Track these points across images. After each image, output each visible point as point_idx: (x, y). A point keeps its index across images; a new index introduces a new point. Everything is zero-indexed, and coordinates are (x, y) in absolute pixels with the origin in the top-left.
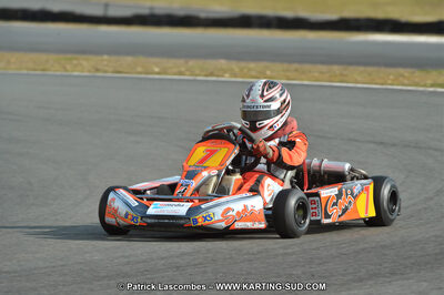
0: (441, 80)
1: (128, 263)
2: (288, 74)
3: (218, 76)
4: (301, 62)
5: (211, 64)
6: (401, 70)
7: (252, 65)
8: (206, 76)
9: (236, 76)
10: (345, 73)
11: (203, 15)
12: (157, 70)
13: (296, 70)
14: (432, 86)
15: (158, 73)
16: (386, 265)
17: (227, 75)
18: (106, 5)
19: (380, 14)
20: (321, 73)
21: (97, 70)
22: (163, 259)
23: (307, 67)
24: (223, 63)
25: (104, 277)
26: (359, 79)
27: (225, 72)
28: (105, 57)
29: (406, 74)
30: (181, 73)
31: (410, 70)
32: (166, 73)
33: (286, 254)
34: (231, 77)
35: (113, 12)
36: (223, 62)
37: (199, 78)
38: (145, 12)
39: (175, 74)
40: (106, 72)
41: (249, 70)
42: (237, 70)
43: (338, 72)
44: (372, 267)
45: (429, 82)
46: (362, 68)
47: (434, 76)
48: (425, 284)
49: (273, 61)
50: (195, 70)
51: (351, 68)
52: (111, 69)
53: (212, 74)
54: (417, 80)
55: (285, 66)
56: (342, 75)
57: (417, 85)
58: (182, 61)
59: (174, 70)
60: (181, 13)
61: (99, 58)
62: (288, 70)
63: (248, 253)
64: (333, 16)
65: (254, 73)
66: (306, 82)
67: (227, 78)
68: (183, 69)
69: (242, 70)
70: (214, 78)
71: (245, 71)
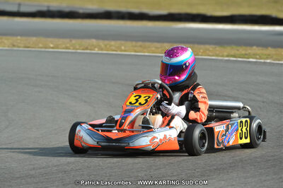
0: (233, 52)
1: (34, 169)
3: (91, 50)
4: (144, 41)
5: (86, 42)
6: (208, 46)
7: (113, 43)
8: (83, 49)
9: (102, 50)
11: (81, 11)
12: (52, 46)
13: (141, 46)
14: (227, 56)
15: (52, 48)
16: (199, 170)
17: (96, 49)
18: (19, 5)
19: (194, 11)
20: (157, 48)
21: (14, 46)
22: (55, 166)
23: (147, 44)
24: (94, 41)
25: (19, 178)
27: (95, 47)
28: (19, 38)
29: (211, 49)
30: (67, 48)
31: (214, 46)
32: (58, 48)
34: (99, 50)
35: (23, 9)
37: (79, 51)
38: (44, 9)
39: (63, 48)
40: (19, 47)
41: (111, 46)
42: (103, 46)
44: (190, 172)
45: (225, 54)
47: (228, 50)
48: (223, 182)
49: (126, 40)
50: (75, 46)
52: (22, 45)
53: (87, 49)
54: (218, 52)
55: (134, 43)
57: (217, 56)
58: (67, 40)
59: (63, 46)
60: (67, 10)
61: (15, 38)
62: (136, 46)
64: (164, 12)
65: (114, 48)
66: (146, 54)
67: (96, 51)
68: (68, 45)
69: (106, 46)
70: (88, 51)
71: (108, 46)
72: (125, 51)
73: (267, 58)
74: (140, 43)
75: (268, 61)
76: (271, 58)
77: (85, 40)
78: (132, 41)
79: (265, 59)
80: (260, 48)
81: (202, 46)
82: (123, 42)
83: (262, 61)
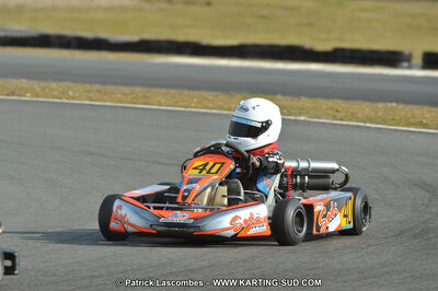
2: (91, 95)
3: (19, 95)
4: (103, 83)
5: (13, 83)
6: (204, 94)
7: (54, 85)
8: (7, 95)
9: (37, 96)
10: (148, 95)
13: (99, 91)
17: (28, 95)
19: (181, 37)
20: (124, 94)
23: (109, 88)
24: (24, 83)
26: (163, 101)
27: (27, 91)
29: (210, 98)
31: (214, 93)
33: (93, 276)
34: (32, 96)
36: (24, 80)
41: (51, 90)
42: (38, 89)
43: (141, 95)
46: (164, 91)
49: (75, 81)
51: (154, 90)
53: (13, 94)
54: (221, 103)
55: (88, 86)
56: (145, 97)
57: (222, 108)
62: (90, 91)
63: (54, 275)
64: (134, 38)
65: (56, 93)
66: (108, 104)
67: (28, 97)
69: (43, 90)
70: (16, 98)
71: (47, 90)
72: (74, 98)
73: (300, 114)
74: (97, 87)
75: (302, 118)
76: (306, 114)
77: (9, 80)
78: (85, 82)
79: (296, 115)
80: (288, 98)
81: (196, 93)
82: (71, 84)
83: (293, 118)
